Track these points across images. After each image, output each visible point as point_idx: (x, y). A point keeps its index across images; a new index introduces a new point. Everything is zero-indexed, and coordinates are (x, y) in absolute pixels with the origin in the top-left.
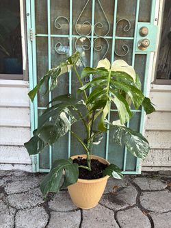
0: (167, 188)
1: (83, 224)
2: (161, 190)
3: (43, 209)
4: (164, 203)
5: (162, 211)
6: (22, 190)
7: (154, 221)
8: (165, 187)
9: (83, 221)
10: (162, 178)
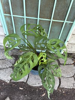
0: (73, 64)
1: (28, 80)
2: (70, 64)
3: (12, 69)
4: (69, 73)
5: (67, 77)
6: (3, 58)
7: (61, 82)
8: (72, 62)
9: (29, 78)
10: (73, 57)
